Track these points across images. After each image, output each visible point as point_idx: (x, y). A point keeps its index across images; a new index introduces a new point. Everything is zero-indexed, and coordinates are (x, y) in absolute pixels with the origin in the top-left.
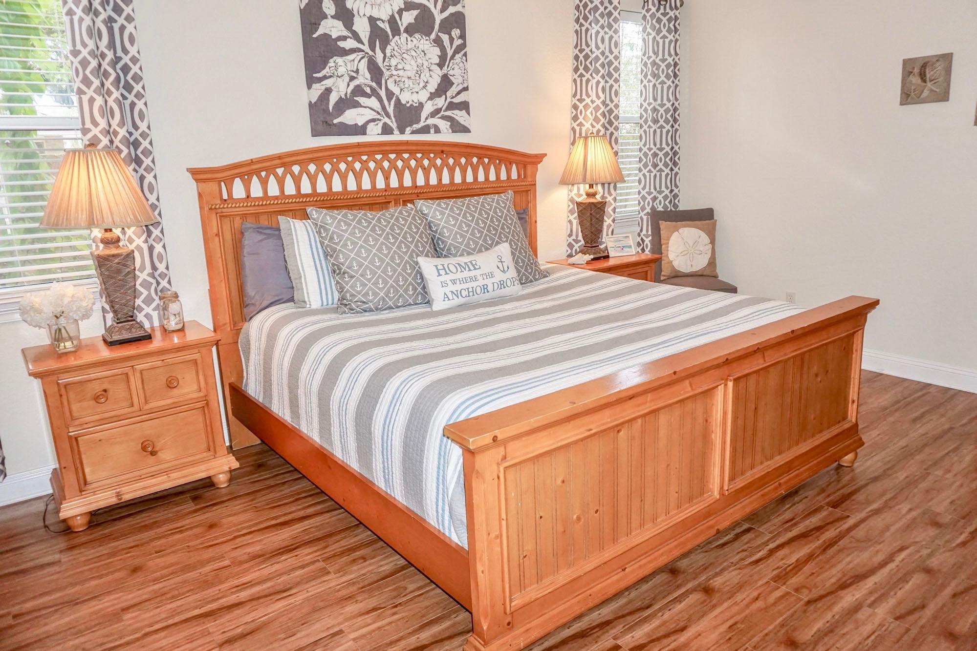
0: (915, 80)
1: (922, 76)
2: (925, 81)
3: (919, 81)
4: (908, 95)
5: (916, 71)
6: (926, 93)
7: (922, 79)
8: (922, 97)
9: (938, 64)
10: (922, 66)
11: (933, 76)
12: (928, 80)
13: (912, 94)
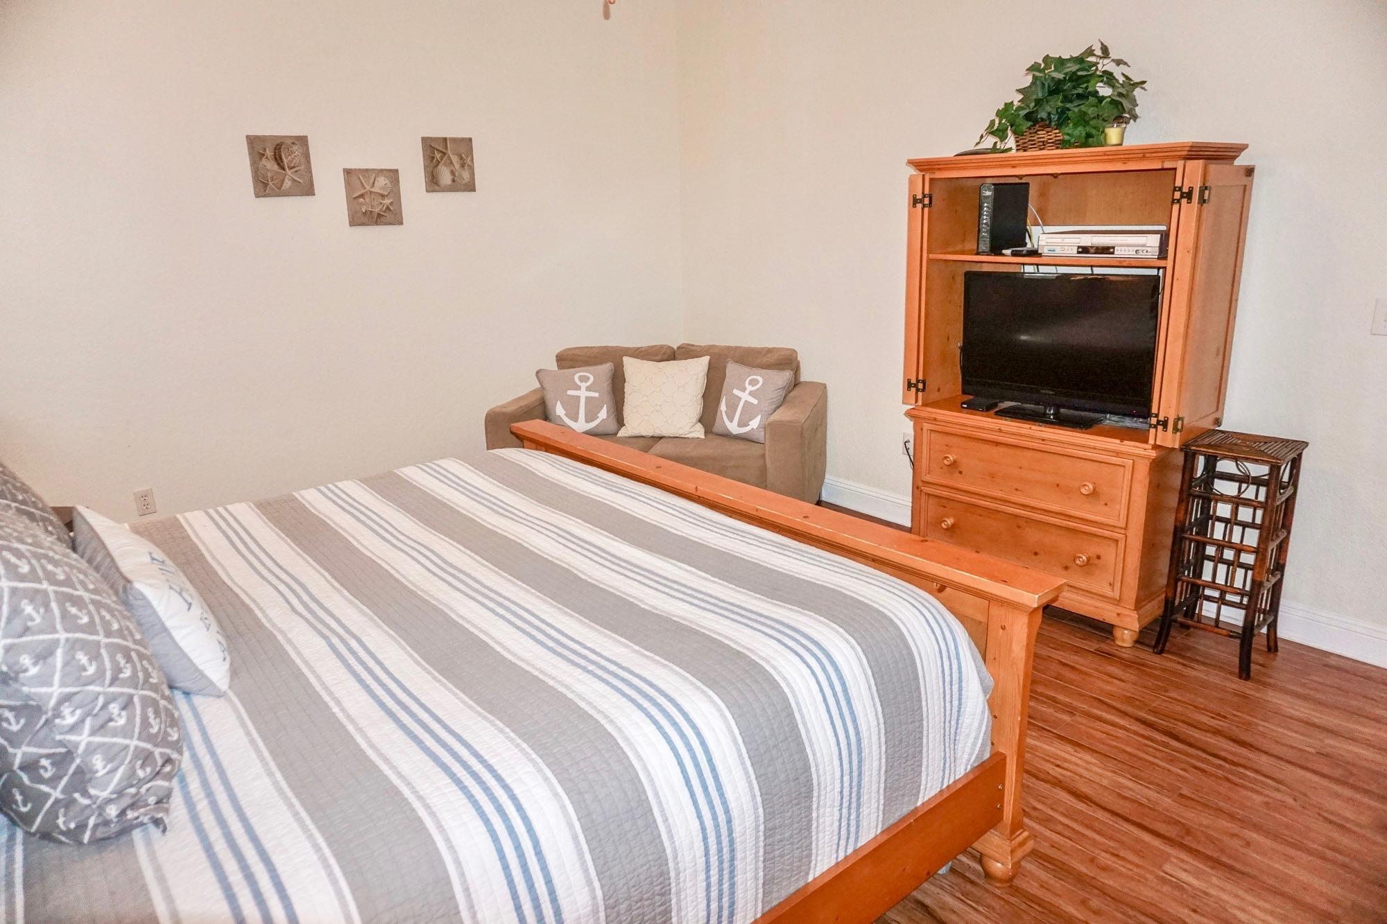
0: (271, 165)
1: (278, 159)
2: (284, 169)
3: (276, 167)
4: (266, 185)
5: (269, 153)
6: (287, 184)
7: (278, 164)
8: (283, 188)
9: (295, 148)
10: (275, 149)
11: (291, 162)
12: (286, 167)
13: (271, 183)
